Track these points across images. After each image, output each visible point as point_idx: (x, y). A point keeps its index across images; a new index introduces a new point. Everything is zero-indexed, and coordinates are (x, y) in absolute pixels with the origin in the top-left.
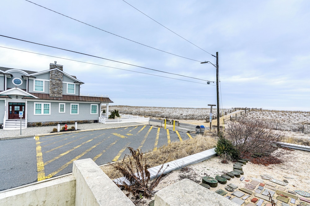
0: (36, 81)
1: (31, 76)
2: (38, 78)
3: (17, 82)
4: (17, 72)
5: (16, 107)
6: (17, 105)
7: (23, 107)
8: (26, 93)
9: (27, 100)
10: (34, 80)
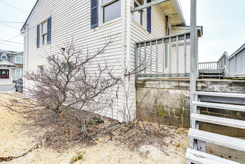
0: (16, 57)
1: (14, 54)
2: (18, 55)
3: (4, 57)
4: (5, 52)
5: (3, 72)
6: (4, 71)
7: (8, 72)
8: (11, 63)
9: (12, 67)
10: (16, 56)
